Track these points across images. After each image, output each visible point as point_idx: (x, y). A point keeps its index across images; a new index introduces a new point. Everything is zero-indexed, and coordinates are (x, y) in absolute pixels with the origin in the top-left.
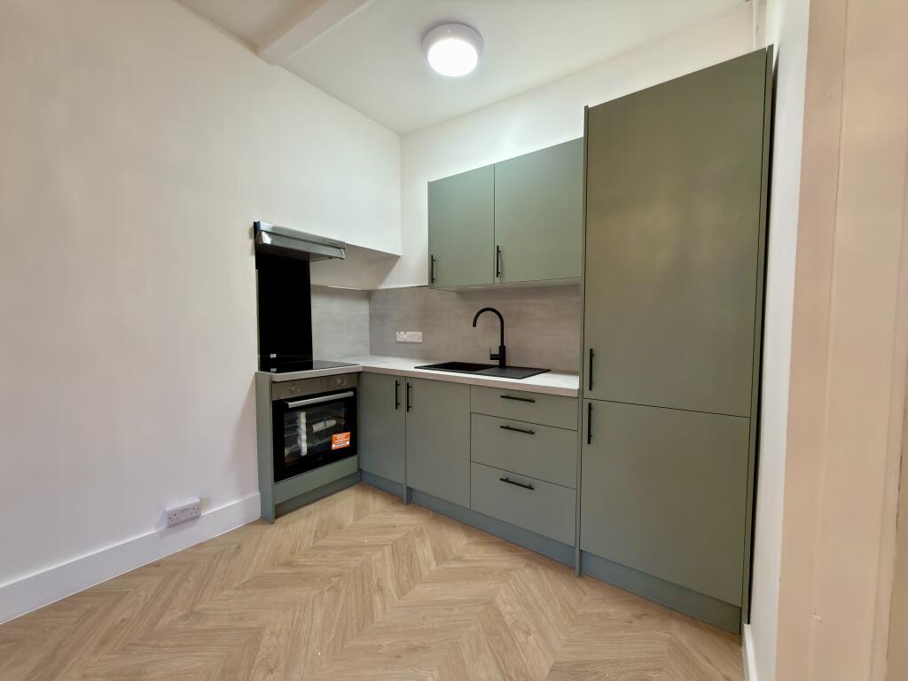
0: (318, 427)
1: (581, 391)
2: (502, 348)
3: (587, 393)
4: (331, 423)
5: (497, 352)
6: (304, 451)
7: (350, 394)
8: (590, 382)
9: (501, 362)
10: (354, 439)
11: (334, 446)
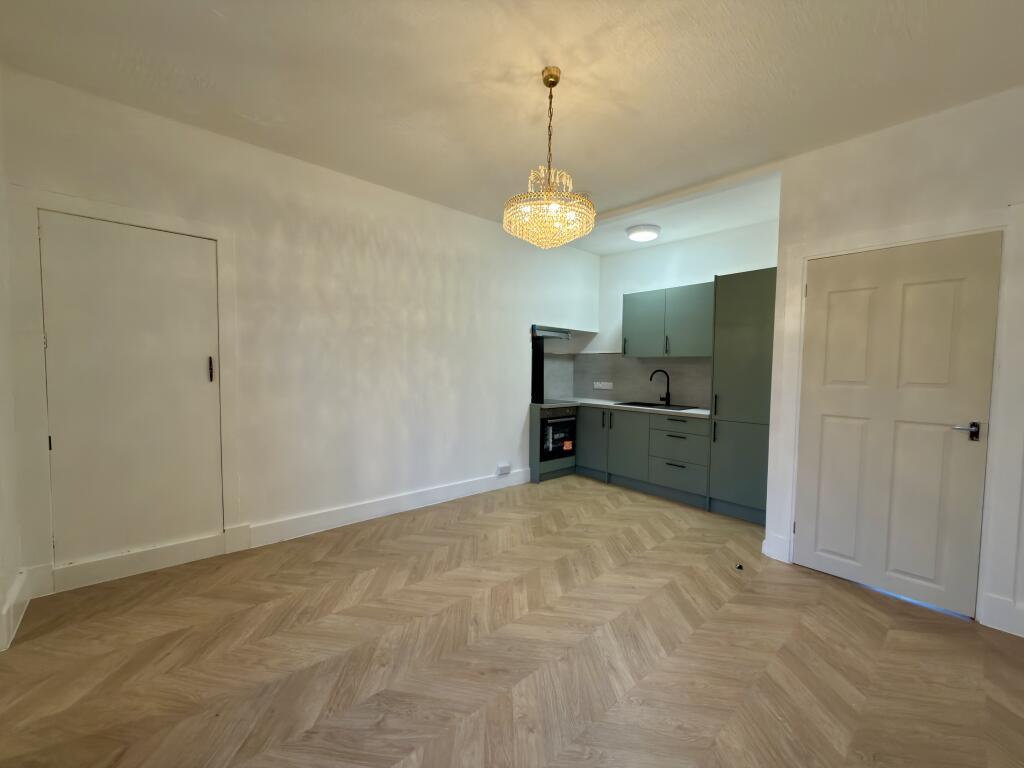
0: (557, 436)
1: (711, 415)
2: (668, 394)
3: (714, 417)
4: (562, 435)
5: (664, 396)
6: (551, 449)
7: (573, 419)
8: (715, 412)
9: (667, 401)
10: (574, 445)
11: (565, 448)
